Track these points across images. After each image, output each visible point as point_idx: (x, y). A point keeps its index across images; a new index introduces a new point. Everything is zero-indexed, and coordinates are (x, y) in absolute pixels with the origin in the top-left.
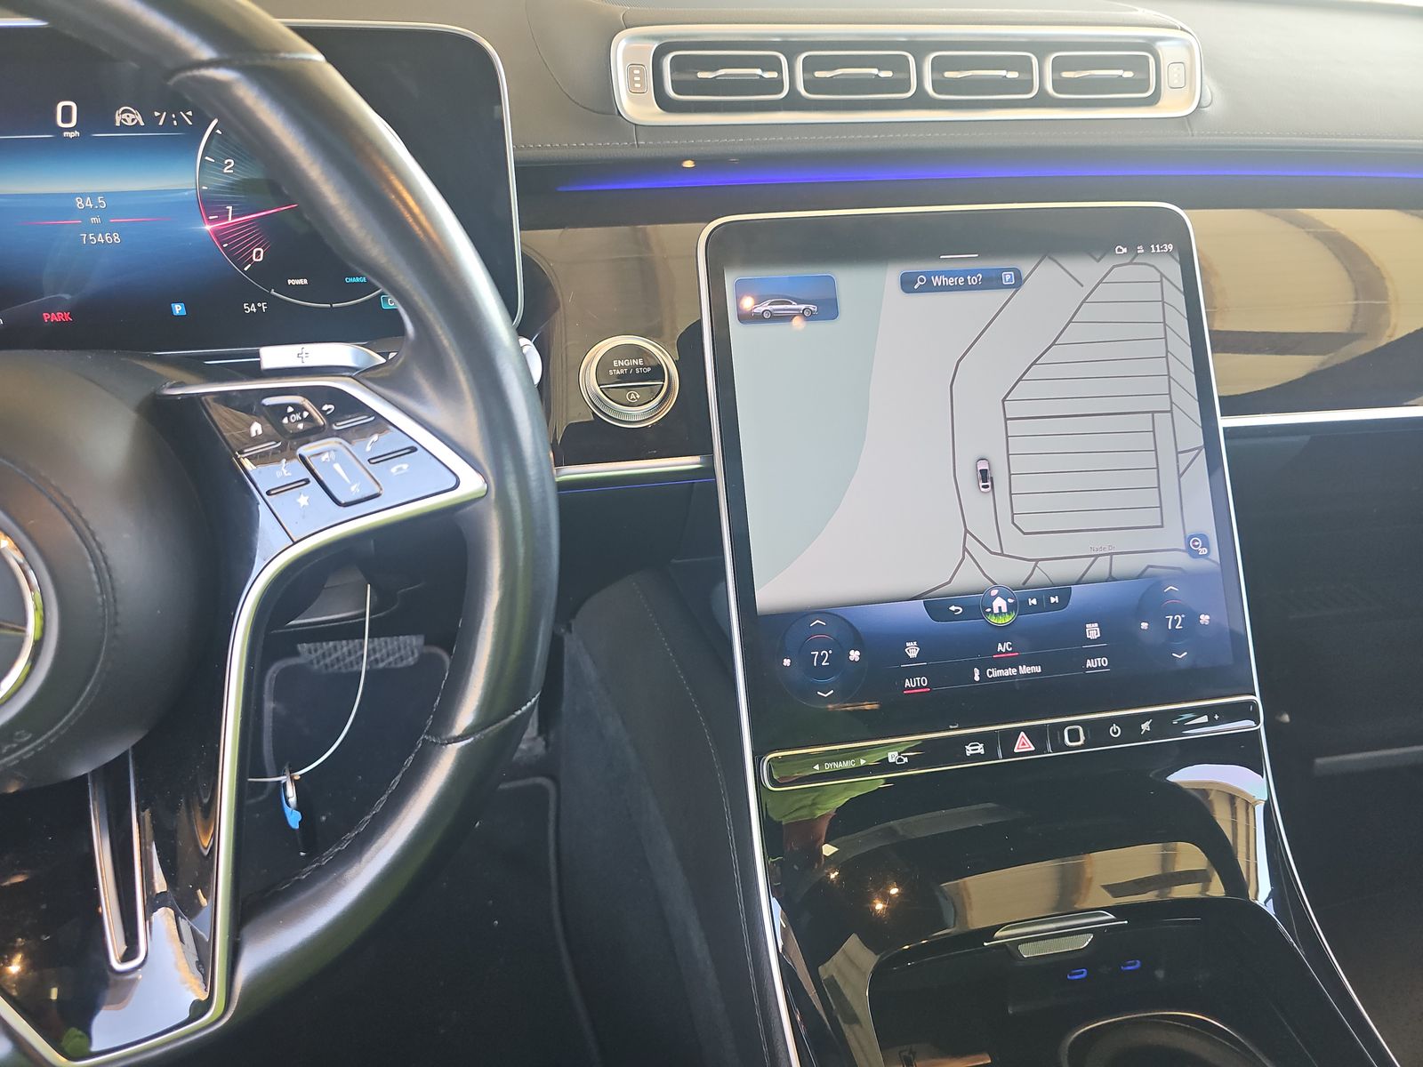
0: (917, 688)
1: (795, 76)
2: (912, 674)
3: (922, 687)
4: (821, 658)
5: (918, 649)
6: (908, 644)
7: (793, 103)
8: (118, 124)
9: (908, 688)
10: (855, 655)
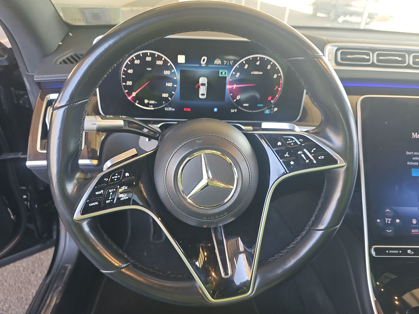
0: (415, 232)
1: (374, 58)
2: (414, 228)
3: (417, 232)
4: (388, 221)
5: (416, 221)
6: (413, 220)
7: (373, 65)
8: (215, 64)
9: (413, 232)
10: (398, 221)
